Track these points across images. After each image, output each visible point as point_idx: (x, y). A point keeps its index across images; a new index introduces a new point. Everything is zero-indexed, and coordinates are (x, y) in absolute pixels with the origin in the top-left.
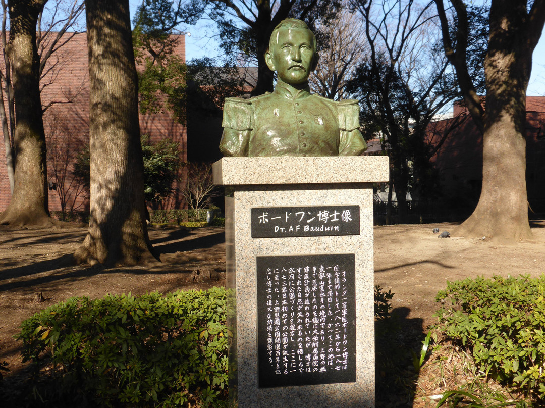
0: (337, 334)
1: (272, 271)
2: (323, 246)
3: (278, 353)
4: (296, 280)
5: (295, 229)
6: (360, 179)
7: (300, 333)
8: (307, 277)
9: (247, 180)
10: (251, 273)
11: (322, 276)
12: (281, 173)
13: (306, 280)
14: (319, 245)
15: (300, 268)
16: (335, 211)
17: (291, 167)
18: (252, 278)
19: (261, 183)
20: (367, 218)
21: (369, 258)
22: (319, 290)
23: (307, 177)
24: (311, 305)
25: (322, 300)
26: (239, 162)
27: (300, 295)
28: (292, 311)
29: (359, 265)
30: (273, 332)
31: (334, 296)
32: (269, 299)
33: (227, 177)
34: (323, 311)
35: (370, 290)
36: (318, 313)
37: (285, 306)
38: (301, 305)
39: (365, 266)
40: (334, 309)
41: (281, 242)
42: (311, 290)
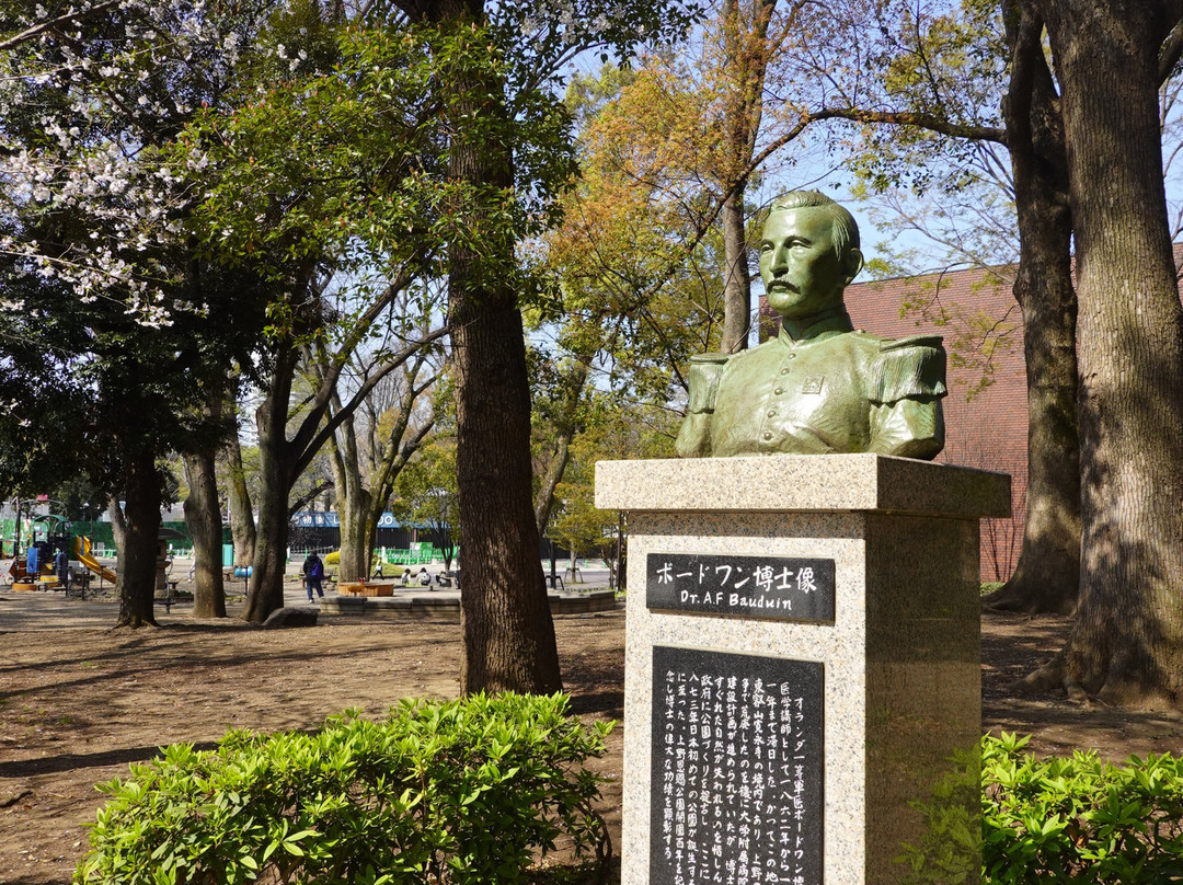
0: (785, 831)
1: (675, 677)
2: (766, 639)
3: (680, 843)
4: (714, 700)
5: (714, 599)
7: (718, 813)
8: (731, 698)
11: (758, 701)
12: (680, 490)
13: (731, 703)
14: (759, 636)
15: (721, 678)
16: (785, 569)
17: (696, 478)
19: (649, 507)
20: (850, 589)
21: (855, 677)
22: (752, 728)
24: (738, 758)
25: (758, 750)
26: (619, 470)
27: (719, 733)
28: (706, 763)
29: (835, 689)
30: (674, 799)
31: (779, 748)
32: (669, 731)
33: (601, 496)
34: (760, 775)
35: (855, 749)
36: (750, 778)
37: (693, 749)
38: (720, 753)
39: (845, 694)
40: (779, 775)
41: (695, 623)
42: (738, 726)
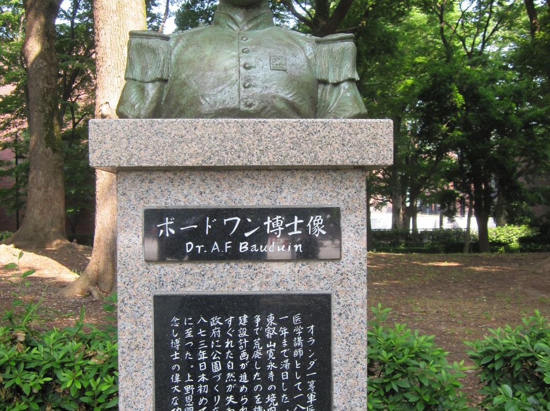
1: (181, 322)
2: (274, 279)
4: (224, 337)
5: (222, 247)
6: (338, 159)
8: (243, 333)
9: (133, 160)
10: (145, 324)
11: (270, 332)
12: (195, 148)
13: (241, 338)
14: (267, 277)
15: (231, 318)
16: (296, 218)
18: (146, 333)
19: (158, 164)
20: (354, 230)
21: (358, 302)
22: (265, 356)
23: (242, 154)
24: (251, 383)
25: (271, 374)
26: (119, 128)
27: (230, 365)
28: (216, 394)
29: (340, 314)
31: (292, 369)
32: (176, 371)
33: (98, 153)
34: (273, 395)
35: (359, 360)
36: (263, 399)
37: (203, 383)
38: (232, 383)
39: (350, 317)
40: (292, 391)
41: (198, 271)
42: (250, 357)
